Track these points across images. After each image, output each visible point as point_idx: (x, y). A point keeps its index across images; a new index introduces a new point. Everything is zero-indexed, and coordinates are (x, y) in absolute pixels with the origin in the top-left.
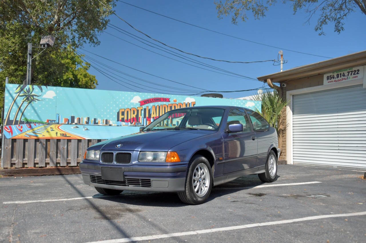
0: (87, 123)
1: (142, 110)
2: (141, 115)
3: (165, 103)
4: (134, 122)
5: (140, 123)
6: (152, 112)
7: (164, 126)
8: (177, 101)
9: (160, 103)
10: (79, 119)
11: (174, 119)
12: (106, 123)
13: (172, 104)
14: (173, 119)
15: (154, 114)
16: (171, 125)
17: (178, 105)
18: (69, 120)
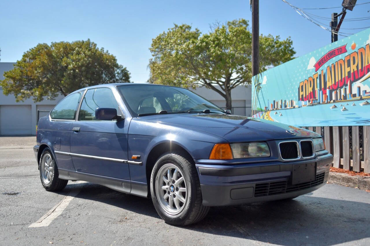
0: (281, 107)
1: (317, 78)
2: (317, 87)
3: (341, 57)
4: (311, 100)
5: (317, 100)
6: (327, 79)
7: (342, 100)
8: (357, 46)
9: (334, 60)
10: (277, 102)
11: (354, 83)
12: (292, 106)
13: (350, 55)
14: (352, 85)
15: (329, 81)
16: (350, 95)
17: (357, 53)
18: (273, 105)
